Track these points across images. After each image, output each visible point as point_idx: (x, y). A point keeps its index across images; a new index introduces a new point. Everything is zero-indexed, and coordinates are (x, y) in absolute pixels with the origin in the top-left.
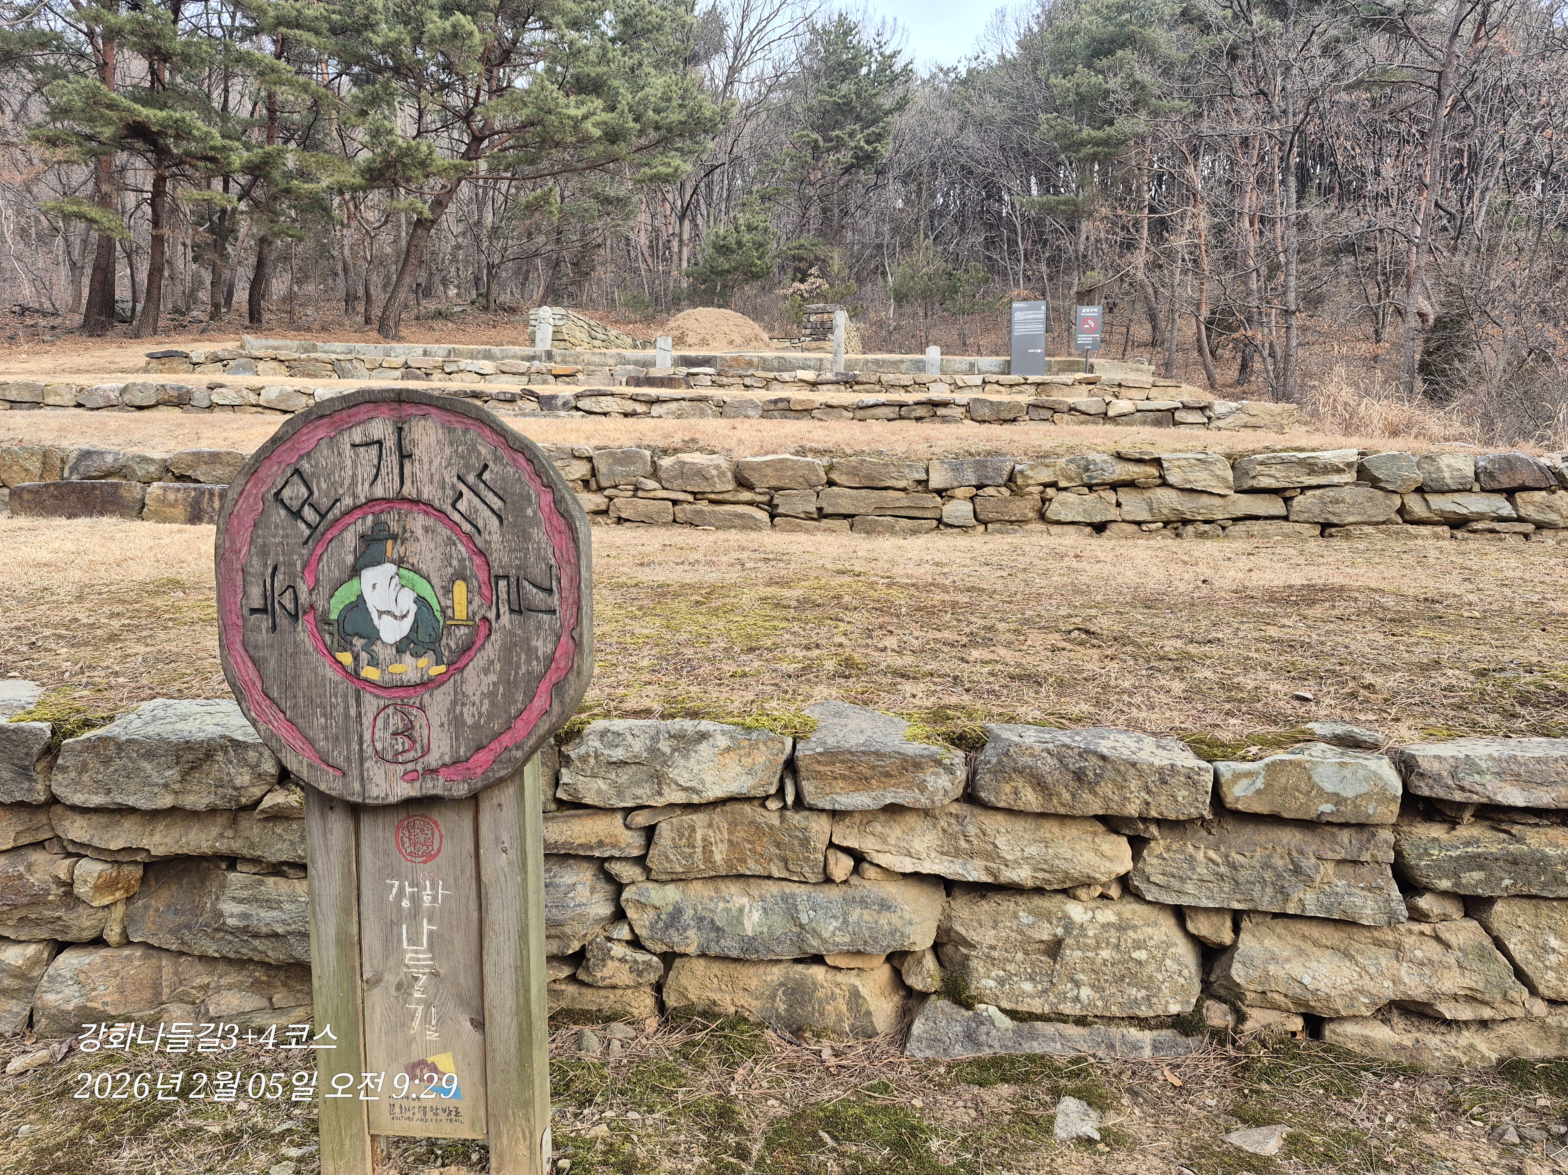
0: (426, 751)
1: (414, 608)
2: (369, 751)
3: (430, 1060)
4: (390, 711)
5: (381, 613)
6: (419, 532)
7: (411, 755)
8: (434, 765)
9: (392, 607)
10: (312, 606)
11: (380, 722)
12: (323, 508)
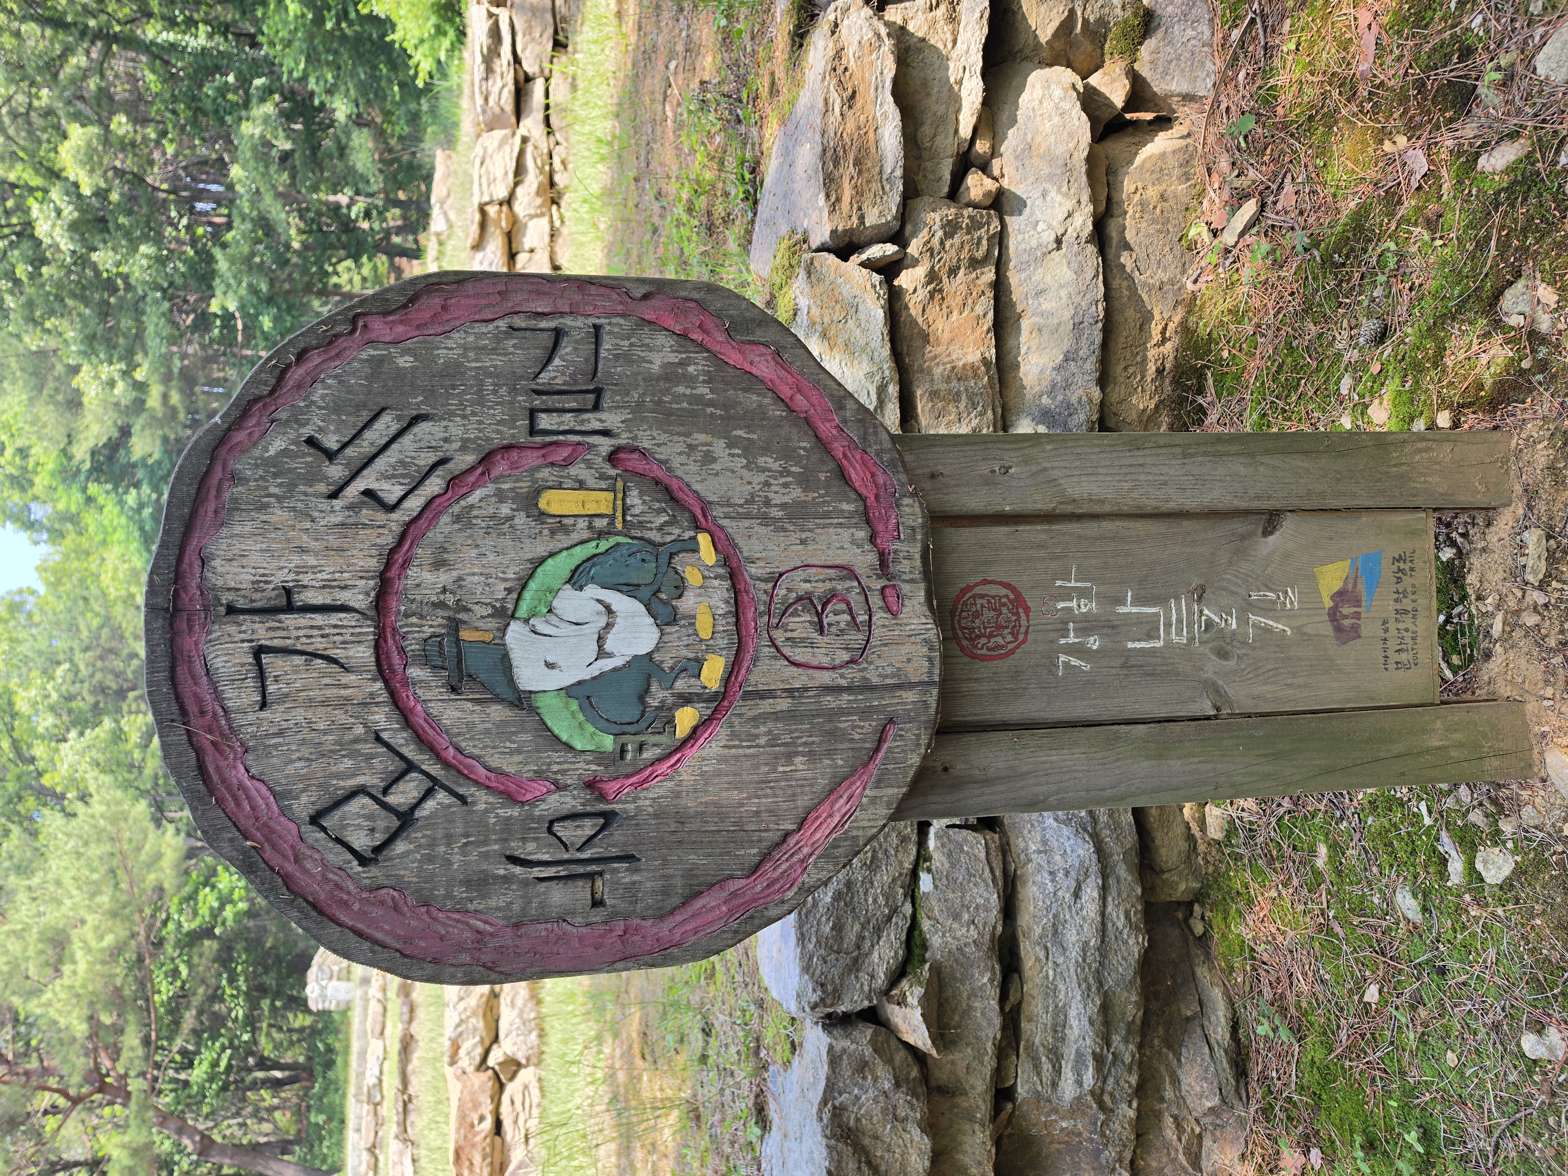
0: (848, 572)
1: (593, 591)
2: (852, 674)
3: (1328, 603)
4: (779, 636)
5: (602, 654)
6: (445, 578)
7: (855, 598)
8: (872, 558)
9: (591, 631)
10: (591, 785)
11: (799, 654)
12: (394, 765)
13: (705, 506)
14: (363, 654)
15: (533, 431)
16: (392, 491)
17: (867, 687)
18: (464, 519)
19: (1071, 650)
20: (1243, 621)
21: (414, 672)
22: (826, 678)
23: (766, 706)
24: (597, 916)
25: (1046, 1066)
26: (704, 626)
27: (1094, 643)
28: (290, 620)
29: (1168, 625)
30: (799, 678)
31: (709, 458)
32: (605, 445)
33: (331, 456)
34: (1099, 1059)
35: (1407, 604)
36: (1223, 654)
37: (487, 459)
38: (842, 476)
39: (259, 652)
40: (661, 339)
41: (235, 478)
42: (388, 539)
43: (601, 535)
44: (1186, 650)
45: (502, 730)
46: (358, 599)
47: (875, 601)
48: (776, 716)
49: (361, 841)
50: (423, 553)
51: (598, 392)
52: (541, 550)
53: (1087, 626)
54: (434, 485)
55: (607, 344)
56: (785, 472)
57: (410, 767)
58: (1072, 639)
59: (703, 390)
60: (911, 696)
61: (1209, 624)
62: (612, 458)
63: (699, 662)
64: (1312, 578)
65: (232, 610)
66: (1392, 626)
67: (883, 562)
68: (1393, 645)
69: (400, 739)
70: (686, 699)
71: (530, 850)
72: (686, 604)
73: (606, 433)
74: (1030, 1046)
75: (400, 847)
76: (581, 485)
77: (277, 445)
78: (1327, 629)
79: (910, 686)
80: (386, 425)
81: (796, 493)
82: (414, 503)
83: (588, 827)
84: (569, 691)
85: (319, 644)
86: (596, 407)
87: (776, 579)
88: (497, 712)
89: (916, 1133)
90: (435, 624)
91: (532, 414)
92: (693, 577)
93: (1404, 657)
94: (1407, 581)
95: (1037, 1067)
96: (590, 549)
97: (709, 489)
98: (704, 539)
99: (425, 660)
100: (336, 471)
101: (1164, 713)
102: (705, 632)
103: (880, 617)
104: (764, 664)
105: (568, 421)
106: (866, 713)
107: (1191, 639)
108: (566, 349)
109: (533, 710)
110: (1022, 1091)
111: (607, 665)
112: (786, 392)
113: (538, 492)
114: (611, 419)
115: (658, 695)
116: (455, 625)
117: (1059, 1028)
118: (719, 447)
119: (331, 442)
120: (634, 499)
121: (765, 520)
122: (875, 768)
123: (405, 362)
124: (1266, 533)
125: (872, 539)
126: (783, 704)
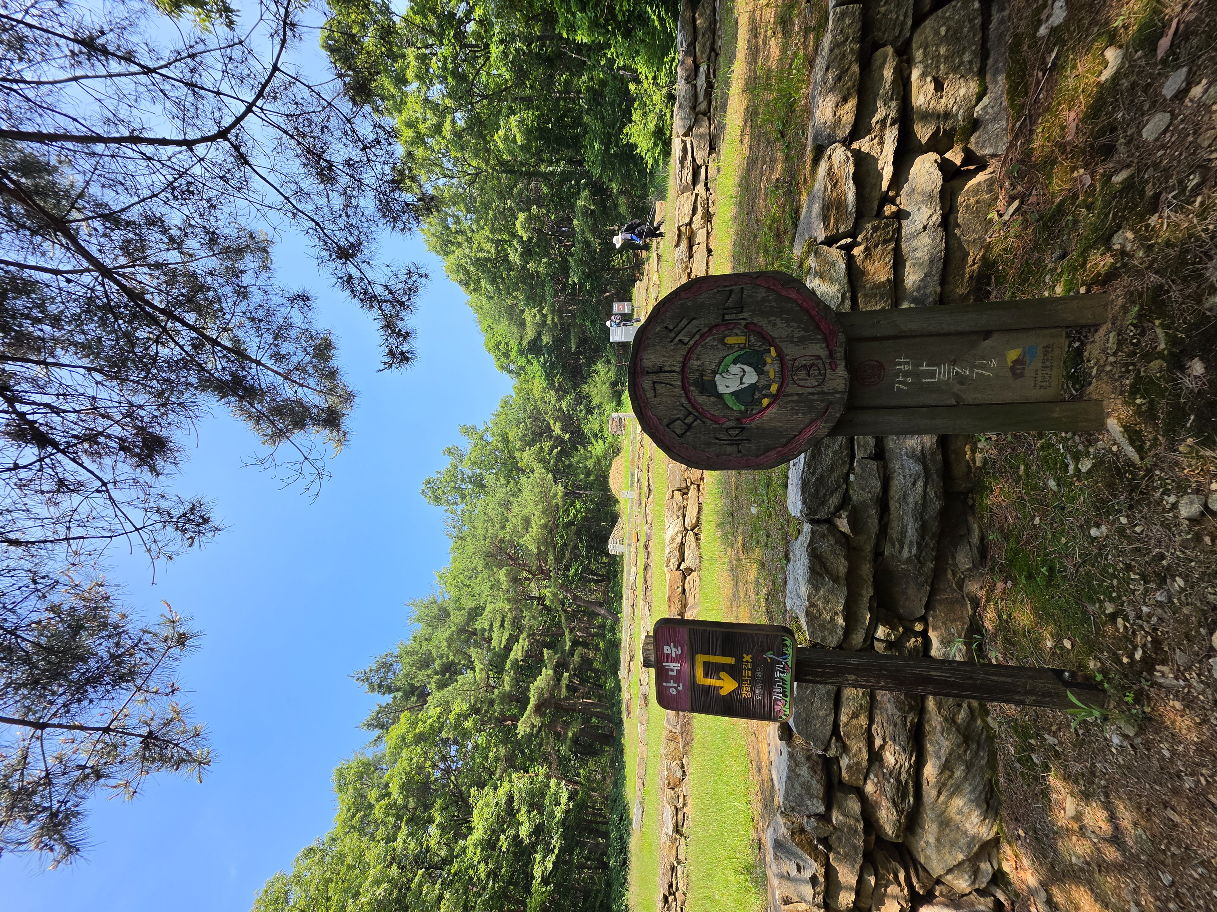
0: (818, 357)
1: (739, 365)
2: (819, 389)
3: (1010, 364)
4: (795, 377)
5: (742, 383)
6: (699, 363)
7: (821, 365)
8: (827, 353)
9: (738, 376)
10: (738, 419)
11: (801, 383)
12: (686, 413)
13: (773, 339)
14: (679, 383)
15: (724, 320)
16: (686, 340)
17: (823, 393)
18: (704, 346)
19: (900, 382)
20: (971, 372)
21: (692, 388)
22: (810, 390)
23: (790, 398)
24: (739, 455)
25: (897, 545)
26: (772, 375)
27: (909, 380)
28: (661, 375)
29: (940, 373)
30: (801, 390)
31: (775, 324)
32: (744, 322)
33: (671, 331)
34: (919, 545)
35: (1048, 364)
36: (961, 383)
37: (710, 330)
38: (818, 327)
39: (654, 383)
40: (762, 290)
41: (648, 338)
42: (685, 353)
43: (742, 349)
44: (946, 382)
45: (714, 404)
46: (677, 369)
47: (828, 366)
48: (793, 401)
49: (679, 432)
50: (694, 356)
51: (742, 307)
52: (725, 354)
53: (906, 374)
54: (697, 337)
55: (745, 293)
56: (799, 327)
57: (691, 413)
58: (901, 379)
59: (774, 304)
60: (838, 396)
61: (957, 372)
62: (746, 326)
63: (770, 386)
64: (1004, 357)
65: (648, 372)
66: (1040, 372)
67: (831, 355)
68: (1039, 379)
69: (688, 406)
70: (766, 396)
71: (721, 436)
72: (767, 368)
73: (744, 319)
74: (891, 538)
75: (688, 434)
76: (737, 335)
77: (658, 329)
78: (1009, 374)
79: (838, 392)
80: (685, 321)
81: (802, 333)
82: (692, 342)
83: (737, 431)
84: (732, 394)
85: (668, 381)
86: (742, 312)
87: (794, 360)
88: (713, 399)
89: (843, 560)
90: (696, 376)
91: (723, 315)
92: (769, 360)
93: (1044, 384)
94: (1049, 356)
95: (894, 546)
96: (739, 353)
97: (774, 334)
98: (772, 349)
99: (694, 385)
100: (672, 335)
101: (936, 403)
102: (772, 377)
103: (828, 371)
104: (790, 386)
105: (733, 316)
106: (822, 401)
107: (949, 378)
108: (733, 296)
109: (723, 399)
110: (886, 553)
111: (743, 386)
112: (800, 302)
113: (724, 337)
114: (746, 315)
115: (757, 395)
116: (702, 376)
117: (903, 532)
118: (778, 321)
119: (671, 327)
120: (752, 338)
121: (792, 342)
122: (824, 418)
123: (690, 304)
124: (985, 339)
125: (827, 347)
126: (796, 398)
